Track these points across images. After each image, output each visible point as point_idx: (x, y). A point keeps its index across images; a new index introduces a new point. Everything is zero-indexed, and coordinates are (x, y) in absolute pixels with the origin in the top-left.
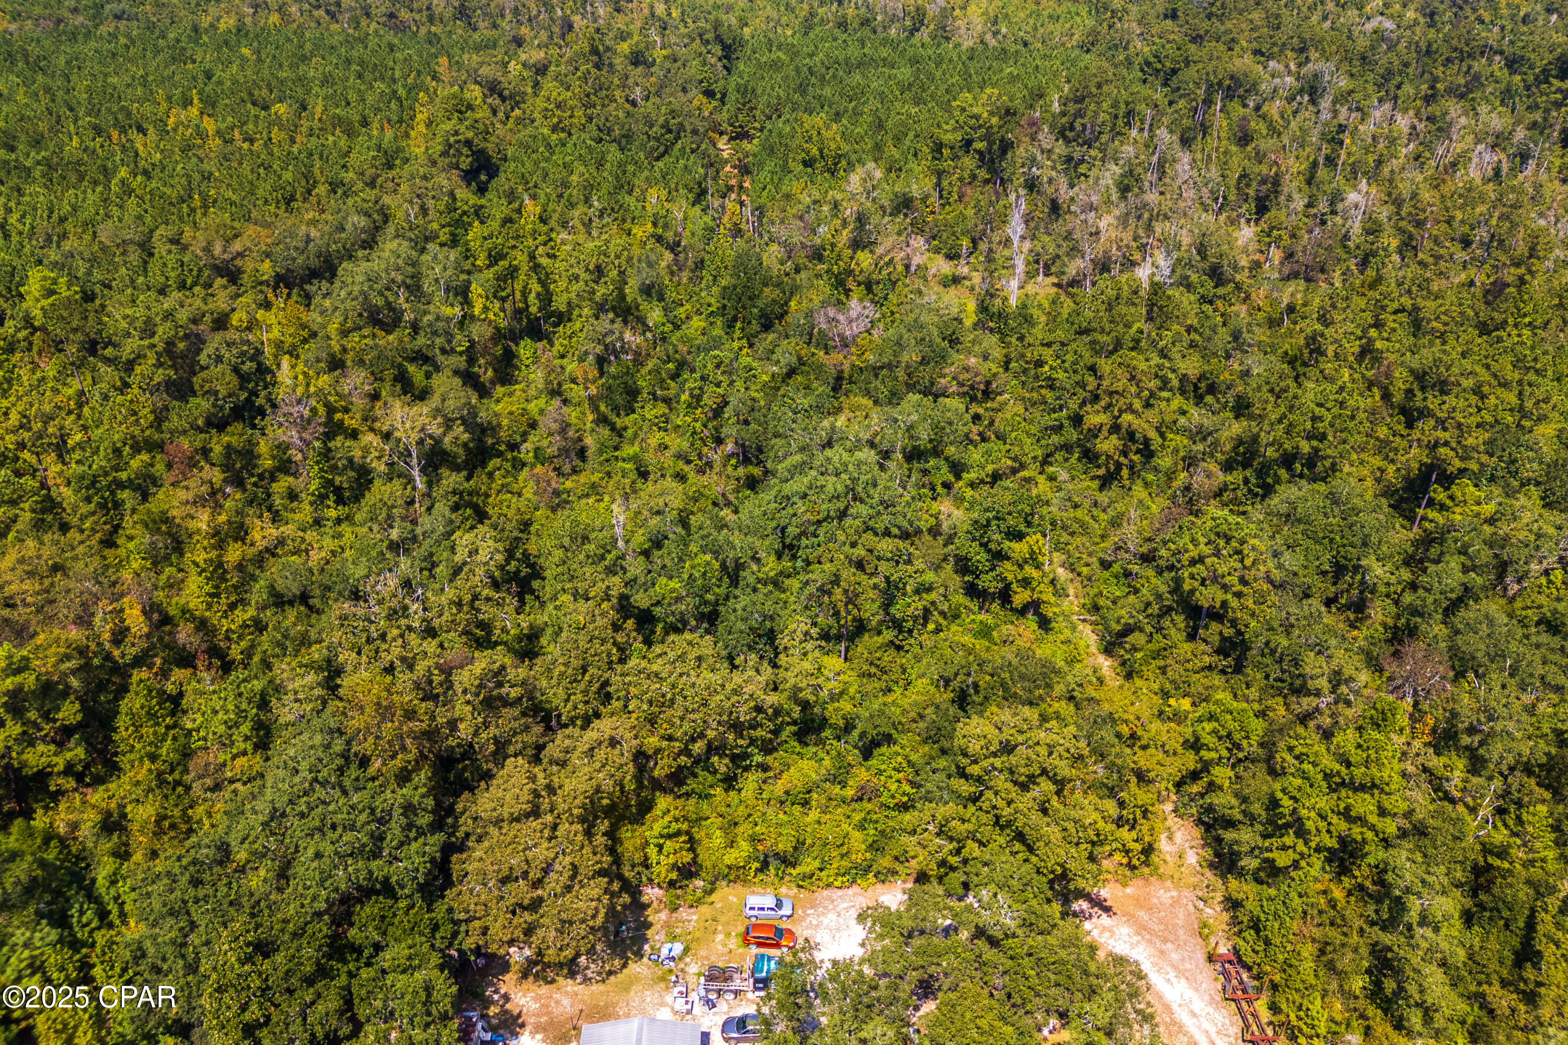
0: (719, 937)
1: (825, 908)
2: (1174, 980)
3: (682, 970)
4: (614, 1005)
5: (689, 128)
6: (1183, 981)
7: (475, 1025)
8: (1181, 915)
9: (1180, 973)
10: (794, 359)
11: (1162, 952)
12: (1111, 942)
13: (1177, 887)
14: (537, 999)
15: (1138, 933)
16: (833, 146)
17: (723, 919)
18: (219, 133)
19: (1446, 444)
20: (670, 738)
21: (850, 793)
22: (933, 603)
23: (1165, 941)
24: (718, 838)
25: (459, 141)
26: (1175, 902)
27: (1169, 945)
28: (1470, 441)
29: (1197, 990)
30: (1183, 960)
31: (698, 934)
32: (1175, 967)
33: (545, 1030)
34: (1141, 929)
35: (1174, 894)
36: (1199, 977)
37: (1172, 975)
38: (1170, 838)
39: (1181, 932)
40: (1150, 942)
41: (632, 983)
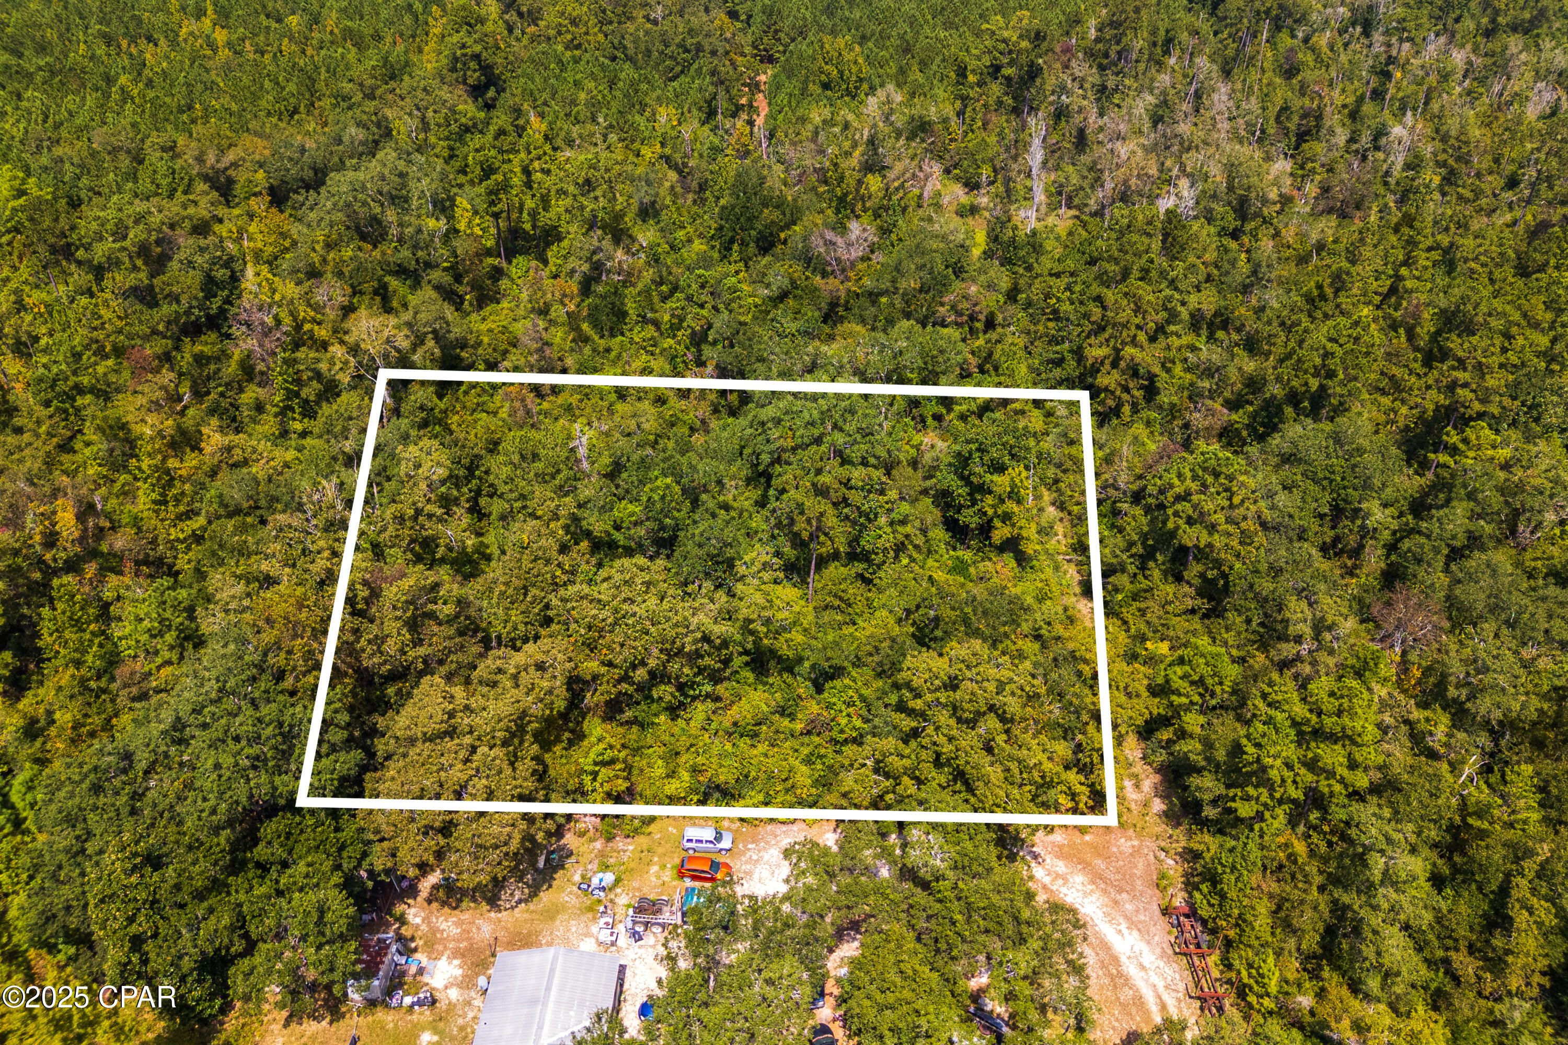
0: (655, 869)
1: (767, 843)
2: (1125, 931)
3: (612, 901)
4: (538, 933)
5: (708, 48)
6: (1135, 933)
7: (388, 947)
8: (1140, 866)
9: (1133, 924)
10: (786, 281)
11: (1116, 902)
12: (1064, 890)
13: (1139, 836)
14: (458, 924)
15: (1093, 882)
16: (854, 69)
17: (660, 850)
18: (230, 45)
19: (1465, 385)
20: (610, 664)
21: (799, 726)
22: (907, 536)
23: (1120, 891)
24: (660, 768)
25: (465, 55)
26: (1136, 852)
27: (1124, 895)
28: (1491, 382)
29: (1148, 943)
30: (1137, 911)
31: (632, 865)
32: (1127, 918)
33: (463, 956)
34: (1097, 877)
35: (1136, 843)
36: (1153, 929)
37: (1123, 927)
38: (1137, 786)
39: (1139, 882)
40: (1104, 891)
41: (558, 912)
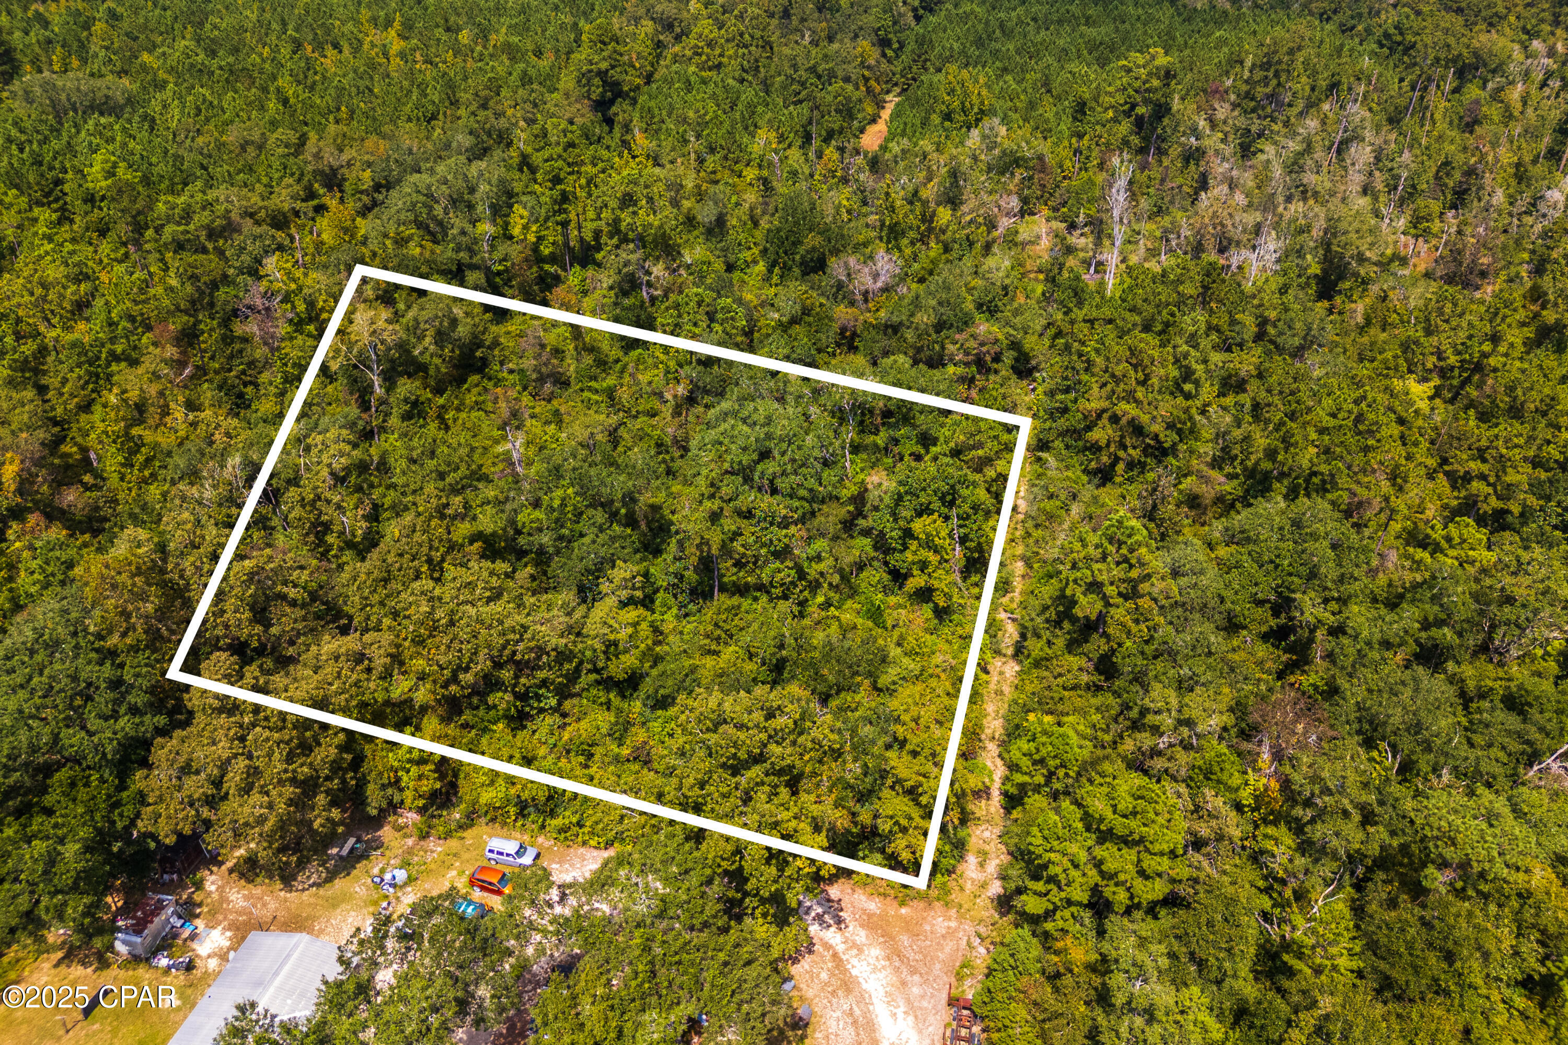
0: (454, 873)
1: (572, 865)
2: (900, 1015)
3: (398, 898)
4: (314, 918)
6: (911, 1019)
8: (947, 950)
9: (912, 1009)
10: (798, 307)
11: (904, 983)
12: (854, 961)
14: (246, 898)
15: (888, 958)
16: (976, 101)
17: (466, 856)
18: (403, 54)
21: (625, 752)
22: (822, 574)
23: (914, 970)
25: (590, 71)
26: (950, 934)
27: (916, 978)
29: (920, 1032)
30: (923, 997)
31: (433, 866)
32: (908, 1001)
33: (238, 929)
34: (895, 954)
35: (953, 924)
36: (931, 1019)
37: (900, 1012)
38: (982, 865)
39: (938, 966)
40: (897, 970)
41: (343, 901)
